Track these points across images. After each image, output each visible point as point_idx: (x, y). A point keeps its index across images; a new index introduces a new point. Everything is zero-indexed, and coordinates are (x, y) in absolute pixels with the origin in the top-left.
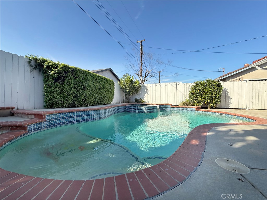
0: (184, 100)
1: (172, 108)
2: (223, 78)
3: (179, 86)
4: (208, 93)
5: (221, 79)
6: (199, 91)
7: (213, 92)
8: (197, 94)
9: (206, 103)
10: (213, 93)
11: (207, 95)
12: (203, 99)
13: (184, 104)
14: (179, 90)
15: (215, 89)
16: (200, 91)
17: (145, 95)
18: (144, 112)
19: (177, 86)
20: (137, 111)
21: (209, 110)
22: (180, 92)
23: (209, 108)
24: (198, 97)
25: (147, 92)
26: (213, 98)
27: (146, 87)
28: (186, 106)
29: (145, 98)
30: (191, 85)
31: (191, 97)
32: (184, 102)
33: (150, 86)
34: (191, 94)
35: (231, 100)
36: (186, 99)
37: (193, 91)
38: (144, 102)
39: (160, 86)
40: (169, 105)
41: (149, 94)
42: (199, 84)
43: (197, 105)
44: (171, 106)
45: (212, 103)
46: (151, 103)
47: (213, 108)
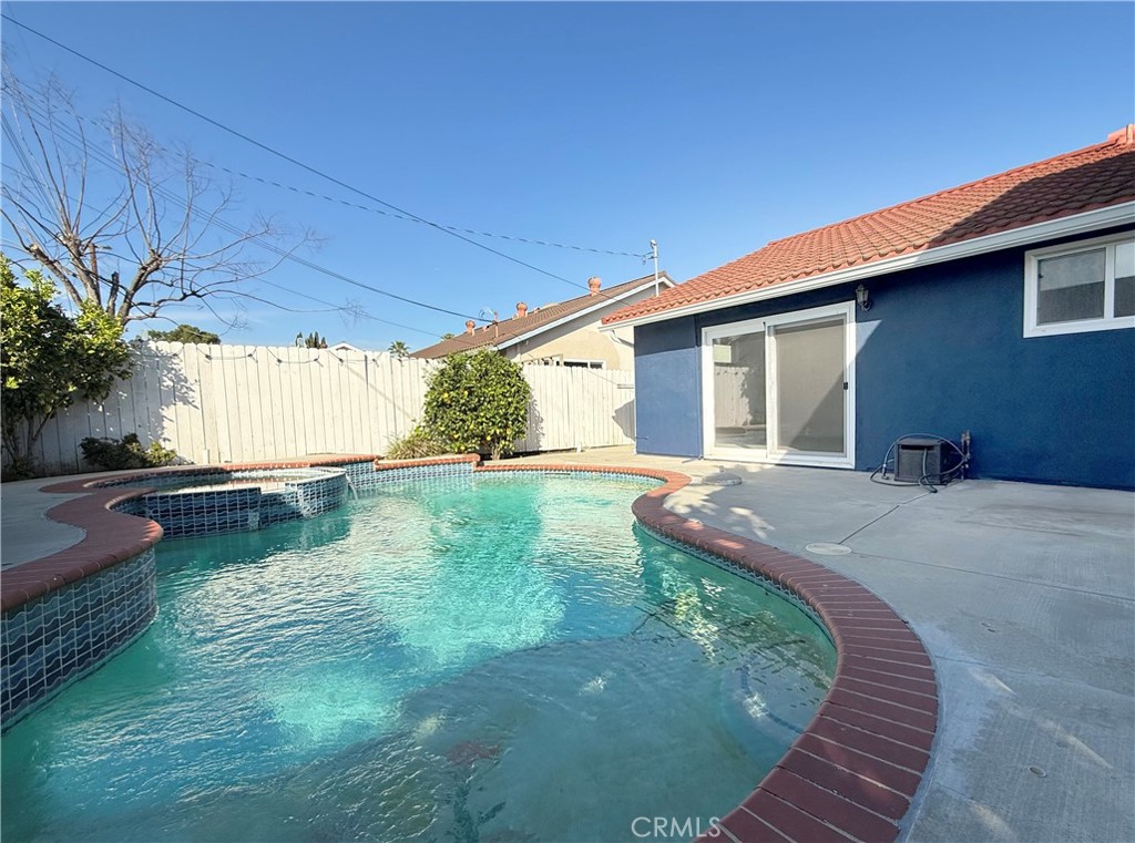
0: (406, 430)
1: (381, 475)
2: (501, 347)
3: (380, 369)
4: (496, 404)
6: (466, 393)
7: (510, 400)
8: (463, 405)
9: (489, 438)
10: (509, 404)
11: (493, 412)
12: (482, 424)
13: (411, 447)
14: (380, 387)
15: (513, 390)
16: (470, 394)
17: (168, 412)
18: (299, 516)
19: (371, 365)
20: (253, 518)
21: (496, 462)
22: (386, 398)
23: (496, 456)
24: (464, 417)
25: (179, 394)
26: (507, 419)
27: (175, 361)
28: (422, 456)
29: (169, 429)
30: (429, 368)
31: (433, 420)
32: (407, 439)
33: (207, 356)
34: (437, 407)
35: (542, 425)
36: (416, 425)
37: (446, 395)
38: (170, 457)
39: (279, 361)
40: (367, 461)
41: (199, 406)
42: (469, 367)
43: (463, 448)
44: (377, 464)
45: (505, 439)
46: (223, 461)
47: (505, 456)
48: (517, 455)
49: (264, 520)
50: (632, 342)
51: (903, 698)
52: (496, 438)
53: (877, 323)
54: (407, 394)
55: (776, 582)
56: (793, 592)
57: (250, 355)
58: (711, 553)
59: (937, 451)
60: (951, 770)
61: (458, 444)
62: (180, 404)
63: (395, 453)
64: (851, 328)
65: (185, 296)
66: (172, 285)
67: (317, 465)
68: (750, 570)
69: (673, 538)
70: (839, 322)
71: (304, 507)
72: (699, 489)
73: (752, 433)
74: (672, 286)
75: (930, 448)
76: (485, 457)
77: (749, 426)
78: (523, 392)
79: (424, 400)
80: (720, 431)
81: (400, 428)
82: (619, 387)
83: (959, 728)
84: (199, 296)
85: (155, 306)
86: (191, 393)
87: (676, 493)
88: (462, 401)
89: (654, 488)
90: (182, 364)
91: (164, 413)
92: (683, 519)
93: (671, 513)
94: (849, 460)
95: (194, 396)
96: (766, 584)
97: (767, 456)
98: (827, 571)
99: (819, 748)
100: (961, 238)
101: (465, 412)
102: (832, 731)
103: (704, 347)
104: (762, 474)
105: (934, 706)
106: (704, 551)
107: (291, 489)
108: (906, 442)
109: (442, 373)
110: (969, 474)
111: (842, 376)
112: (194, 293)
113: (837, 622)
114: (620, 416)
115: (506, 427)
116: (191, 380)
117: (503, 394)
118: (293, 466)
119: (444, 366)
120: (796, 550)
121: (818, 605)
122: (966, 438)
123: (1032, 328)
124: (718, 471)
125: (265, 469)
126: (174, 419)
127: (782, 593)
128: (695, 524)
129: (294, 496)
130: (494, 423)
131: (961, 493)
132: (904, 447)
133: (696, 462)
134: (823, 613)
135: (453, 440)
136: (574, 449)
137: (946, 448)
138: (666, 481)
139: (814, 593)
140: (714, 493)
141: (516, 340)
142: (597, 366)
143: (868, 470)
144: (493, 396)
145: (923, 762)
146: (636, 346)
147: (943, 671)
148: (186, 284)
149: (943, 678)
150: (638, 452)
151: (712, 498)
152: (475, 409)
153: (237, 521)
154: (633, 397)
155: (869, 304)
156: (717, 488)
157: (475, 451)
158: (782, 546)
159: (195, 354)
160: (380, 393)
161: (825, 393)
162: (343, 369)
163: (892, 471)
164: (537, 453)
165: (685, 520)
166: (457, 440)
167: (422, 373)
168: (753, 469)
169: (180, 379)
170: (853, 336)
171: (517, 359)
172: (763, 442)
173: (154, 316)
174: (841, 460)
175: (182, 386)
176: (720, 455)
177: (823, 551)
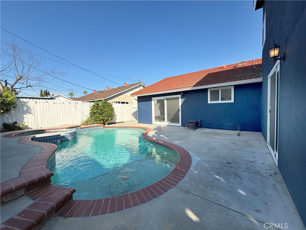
0: (85, 118)
1: (81, 130)
2: (106, 99)
3: (79, 105)
5: (104, 99)
6: (100, 110)
9: (105, 120)
10: (110, 112)
11: (106, 114)
12: (103, 117)
13: (87, 123)
14: (79, 109)
16: (101, 110)
18: (69, 140)
19: (77, 104)
20: (59, 141)
21: (106, 126)
22: (80, 111)
23: (106, 124)
24: (99, 116)
25: (28, 111)
26: (109, 116)
27: (27, 103)
28: (89, 125)
29: (25, 120)
30: (90, 104)
31: (91, 116)
32: (85, 121)
33: (36, 102)
34: (93, 114)
35: (116, 117)
36: (88, 117)
37: (95, 111)
38: (26, 127)
39: (54, 103)
40: (78, 127)
41: (34, 114)
42: (100, 104)
43: (99, 123)
44: (81, 127)
45: (108, 120)
46: (39, 128)
47: (108, 124)
48: (111, 124)
49: (61, 142)
50: (137, 99)
51: (188, 162)
52: (107, 120)
53: (184, 99)
54: (85, 110)
55: (170, 148)
56: (172, 149)
57: (47, 102)
58: (158, 144)
59: (195, 123)
60: (192, 168)
61: (98, 122)
62: (28, 114)
63: (83, 124)
64: (180, 100)
65: (27, 87)
66: (23, 84)
67: (68, 128)
68: (165, 146)
69: (151, 141)
70: (178, 98)
71: (70, 138)
72: (153, 131)
73: (161, 118)
74: (145, 87)
75: (194, 123)
76: (104, 124)
77: (160, 116)
78: (112, 110)
79: (89, 112)
80: (155, 117)
81: (84, 118)
82: (133, 108)
83: (194, 164)
84: (31, 87)
85: (19, 89)
86: (31, 111)
87: (149, 132)
88: (99, 112)
89: (144, 131)
90: (29, 104)
91: (24, 116)
92: (152, 138)
93: (149, 136)
94: (180, 124)
95: (32, 112)
96: (168, 148)
97: (165, 124)
98: (177, 146)
99: (177, 168)
100: (198, 86)
101: (100, 115)
102: (179, 166)
103: (152, 101)
104: (164, 127)
105: (191, 162)
106: (157, 143)
107: (66, 134)
108: (190, 121)
109: (94, 106)
110: (200, 127)
111: (179, 109)
112: (30, 86)
113: (179, 153)
114: (134, 114)
115: (109, 118)
116: (31, 108)
117: (108, 111)
118: (62, 129)
119: (94, 104)
120: (172, 142)
121: (176, 151)
122: (199, 121)
123: (209, 102)
124: (156, 127)
125: (54, 129)
126: (27, 117)
127: (171, 150)
128: (154, 138)
129: (67, 136)
130: (106, 117)
131: (199, 131)
132: (190, 122)
133: (151, 125)
134: (177, 152)
135: (97, 121)
136: (123, 122)
137: (196, 122)
138: (146, 130)
139: (176, 149)
140: (156, 132)
141: (109, 97)
142: (127, 103)
143: (184, 126)
144: (106, 111)
145: (189, 168)
146: (138, 100)
147: (192, 158)
148: (28, 84)
149: (192, 159)
150: (138, 123)
151: (156, 133)
152: (102, 114)
153: (55, 142)
154: (137, 110)
155: (183, 95)
156: (157, 131)
157: (102, 123)
158: (170, 142)
159: (33, 102)
160: (79, 110)
161: (176, 112)
162: (70, 105)
163: (187, 127)
164: (115, 123)
165: (153, 138)
166: (98, 121)
167: (89, 106)
168: (162, 126)
169: (28, 108)
170: (180, 101)
171: (109, 101)
172: (164, 120)
173: (20, 92)
174: (179, 124)
175: (29, 110)
176: (156, 123)
177: (177, 142)
